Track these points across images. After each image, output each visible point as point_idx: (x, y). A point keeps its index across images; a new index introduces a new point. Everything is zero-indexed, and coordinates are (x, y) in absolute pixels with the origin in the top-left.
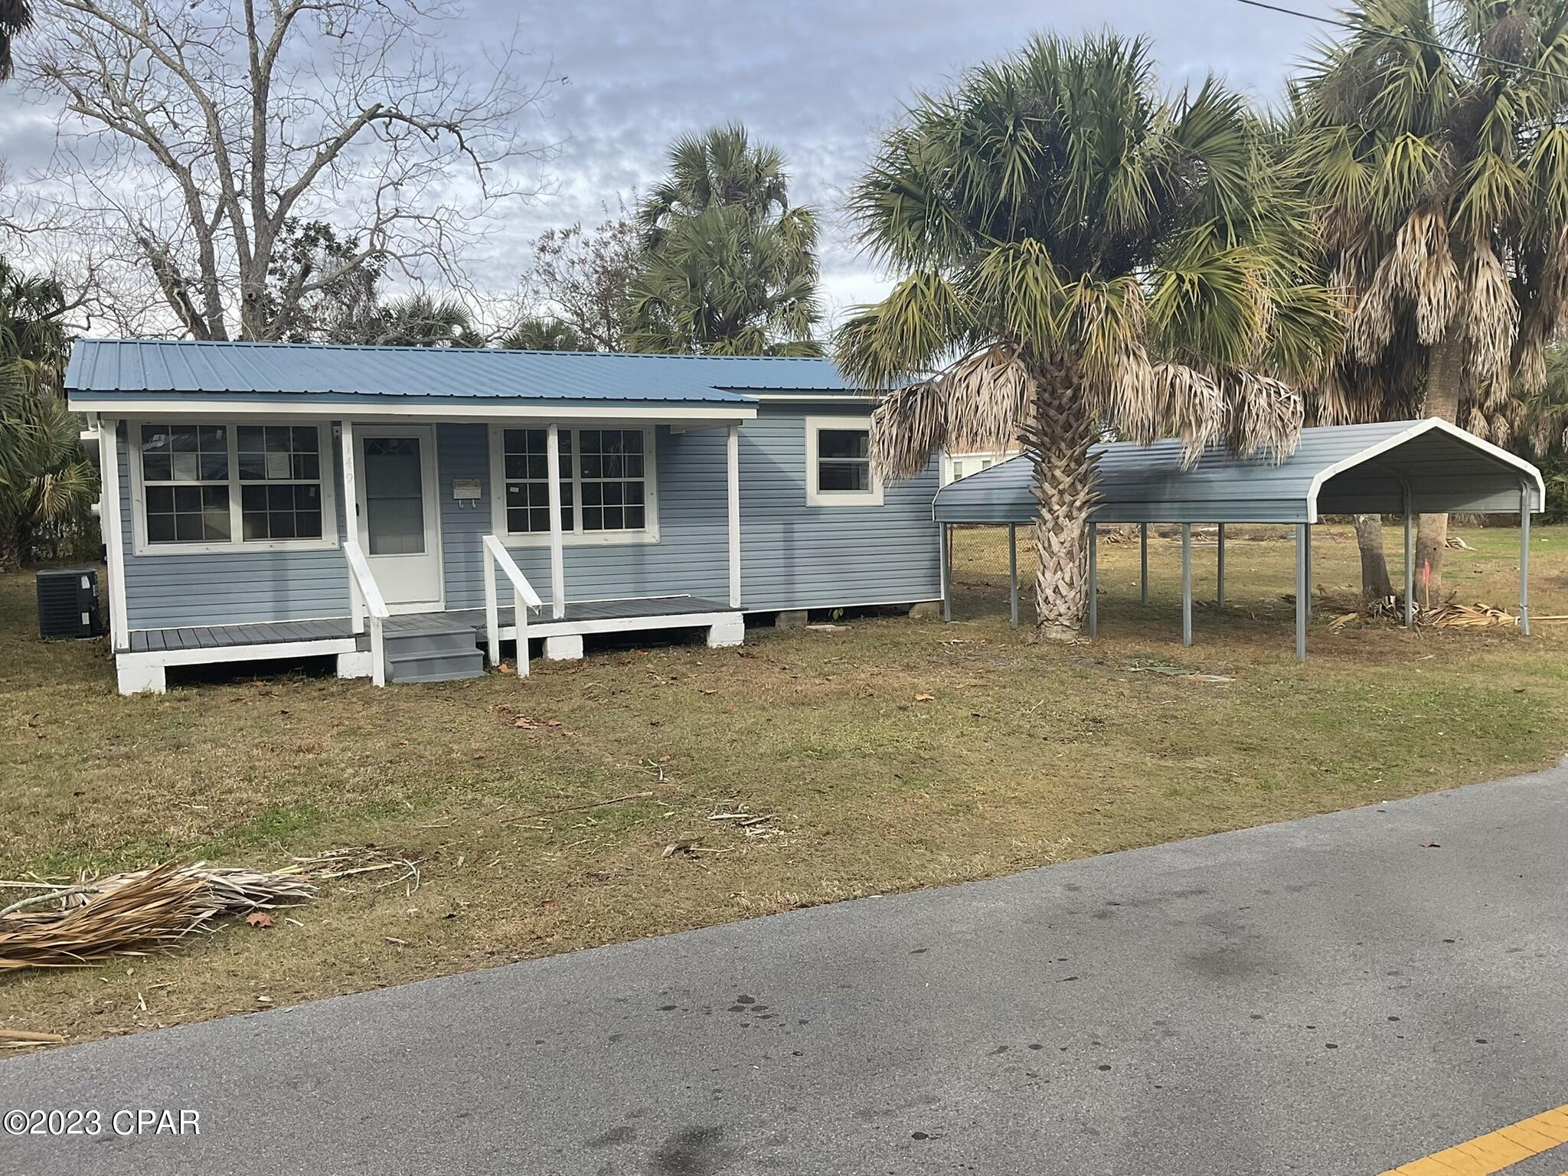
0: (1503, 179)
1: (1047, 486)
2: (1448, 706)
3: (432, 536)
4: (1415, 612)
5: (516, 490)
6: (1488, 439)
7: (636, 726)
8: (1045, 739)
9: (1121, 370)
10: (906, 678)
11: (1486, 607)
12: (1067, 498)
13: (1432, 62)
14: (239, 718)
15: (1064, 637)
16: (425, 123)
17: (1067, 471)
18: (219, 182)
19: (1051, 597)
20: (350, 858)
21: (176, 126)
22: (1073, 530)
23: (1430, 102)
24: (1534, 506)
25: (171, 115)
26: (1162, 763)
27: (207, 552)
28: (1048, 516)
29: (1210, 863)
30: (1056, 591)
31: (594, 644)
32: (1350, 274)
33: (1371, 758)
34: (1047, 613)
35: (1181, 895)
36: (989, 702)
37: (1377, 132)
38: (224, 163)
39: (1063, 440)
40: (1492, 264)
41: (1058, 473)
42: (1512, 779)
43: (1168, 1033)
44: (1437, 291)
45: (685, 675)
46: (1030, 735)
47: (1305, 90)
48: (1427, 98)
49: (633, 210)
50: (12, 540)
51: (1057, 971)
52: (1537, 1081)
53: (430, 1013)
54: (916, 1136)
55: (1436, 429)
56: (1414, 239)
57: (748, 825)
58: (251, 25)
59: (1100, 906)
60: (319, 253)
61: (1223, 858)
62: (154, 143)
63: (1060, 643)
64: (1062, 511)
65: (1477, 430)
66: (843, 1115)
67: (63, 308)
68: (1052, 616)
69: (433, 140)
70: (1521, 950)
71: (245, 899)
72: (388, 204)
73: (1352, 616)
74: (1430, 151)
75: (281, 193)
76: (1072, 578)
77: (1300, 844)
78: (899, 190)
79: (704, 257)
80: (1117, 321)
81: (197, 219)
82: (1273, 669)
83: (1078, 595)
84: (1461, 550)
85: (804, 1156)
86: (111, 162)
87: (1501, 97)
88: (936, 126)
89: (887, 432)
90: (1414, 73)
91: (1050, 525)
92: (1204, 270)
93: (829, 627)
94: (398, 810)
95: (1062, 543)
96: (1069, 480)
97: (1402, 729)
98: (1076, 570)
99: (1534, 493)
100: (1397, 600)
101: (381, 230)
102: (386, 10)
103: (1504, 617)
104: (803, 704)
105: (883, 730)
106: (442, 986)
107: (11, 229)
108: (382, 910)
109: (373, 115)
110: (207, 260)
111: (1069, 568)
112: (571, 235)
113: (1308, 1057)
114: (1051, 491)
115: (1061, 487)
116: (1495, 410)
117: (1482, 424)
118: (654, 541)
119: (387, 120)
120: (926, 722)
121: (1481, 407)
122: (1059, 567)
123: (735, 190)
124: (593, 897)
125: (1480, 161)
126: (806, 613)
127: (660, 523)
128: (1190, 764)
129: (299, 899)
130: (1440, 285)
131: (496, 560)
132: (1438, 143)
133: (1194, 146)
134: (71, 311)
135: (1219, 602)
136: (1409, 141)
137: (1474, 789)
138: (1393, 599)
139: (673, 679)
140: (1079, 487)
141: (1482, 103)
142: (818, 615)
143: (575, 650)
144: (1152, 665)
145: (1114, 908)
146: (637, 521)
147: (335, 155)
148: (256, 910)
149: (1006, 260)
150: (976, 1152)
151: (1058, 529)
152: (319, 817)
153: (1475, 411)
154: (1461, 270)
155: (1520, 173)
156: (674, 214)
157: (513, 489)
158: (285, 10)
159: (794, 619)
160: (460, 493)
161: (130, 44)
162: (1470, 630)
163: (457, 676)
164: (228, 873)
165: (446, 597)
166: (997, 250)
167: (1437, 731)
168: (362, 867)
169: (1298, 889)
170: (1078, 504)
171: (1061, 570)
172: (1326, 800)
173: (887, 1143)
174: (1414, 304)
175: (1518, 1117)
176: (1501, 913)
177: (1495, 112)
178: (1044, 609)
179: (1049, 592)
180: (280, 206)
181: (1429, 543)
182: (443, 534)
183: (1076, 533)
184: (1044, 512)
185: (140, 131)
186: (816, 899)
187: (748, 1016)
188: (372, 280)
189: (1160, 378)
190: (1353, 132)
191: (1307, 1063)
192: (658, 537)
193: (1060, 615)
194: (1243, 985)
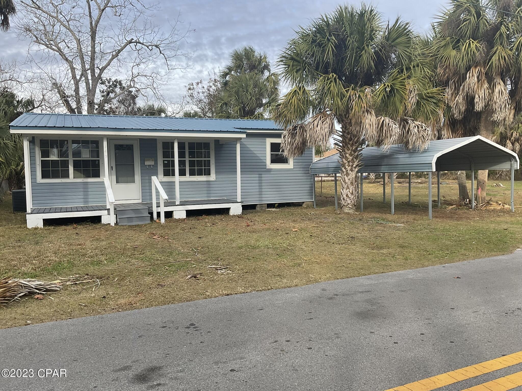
0: (503, 54)
1: (344, 160)
2: (478, 233)
3: (138, 177)
4: (475, 204)
5: (166, 162)
6: (513, 150)
7: (194, 238)
8: (333, 243)
9: (365, 118)
10: (292, 224)
11: (500, 203)
12: (351, 164)
13: (479, 15)
14: (62, 235)
15: (350, 211)
16: (148, 45)
17: (351, 155)
18: (81, 65)
19: (345, 198)
20: (79, 278)
21: (69, 48)
22: (352, 175)
23: (478, 29)
24: (515, 167)
25: (67, 44)
26: (372, 251)
27: (61, 182)
28: (344, 170)
29: (376, 282)
30: (347, 195)
31: (190, 213)
32: (452, 89)
33: (446, 250)
34: (344, 203)
35: (360, 292)
36: (318, 232)
37: (461, 40)
38: (82, 59)
39: (349, 144)
40: (501, 84)
41: (347, 155)
42: (495, 257)
43: (338, 337)
44: (481, 93)
45: (217, 223)
46: (328, 242)
47: (436, 26)
48: (478, 27)
49: (218, 74)
50: (15, 183)
51: (307, 316)
52: (468, 356)
53: (81, 327)
54: (231, 371)
55: (479, 139)
56: (473, 75)
57: (220, 269)
58: (90, 13)
59: (330, 296)
60: (118, 90)
61: (381, 281)
62: (61, 53)
63: (348, 214)
64: (349, 168)
65: (509, 147)
66: (209, 363)
67: (34, 108)
68: (346, 204)
69: (151, 50)
70: (478, 312)
71: (35, 290)
72: (135, 71)
73: (454, 206)
74: (478, 45)
75: (100, 68)
76: (352, 191)
77: (410, 277)
78: (292, 59)
79: (241, 89)
80: (362, 101)
81: (74, 77)
82: (419, 222)
83: (355, 197)
84: (501, 187)
85: (188, 376)
86: (47, 59)
87: (503, 26)
88: (304, 37)
89: (287, 141)
90: (472, 18)
91: (345, 173)
92: (393, 82)
93: (273, 209)
94: (101, 263)
95: (349, 179)
96: (351, 158)
97: (460, 241)
98: (354, 189)
99: (515, 162)
100: (469, 201)
101: (134, 80)
102: (134, 8)
103: (506, 206)
104: (254, 232)
105: (278, 240)
106: (89, 318)
107: (18, 82)
108: (84, 294)
109: (130, 42)
110: (77, 90)
111: (351, 188)
112: (199, 84)
113: (385, 346)
114: (345, 161)
115: (348, 160)
116: (515, 141)
117: (510, 145)
118: (213, 180)
119: (135, 44)
120: (294, 237)
121: (510, 140)
122: (348, 188)
123: (253, 67)
124: (157, 292)
125: (495, 49)
126: (266, 205)
127: (216, 174)
128: (381, 251)
129: (56, 291)
130: (483, 91)
131: (156, 186)
132: (481, 42)
133: (392, 42)
134: (36, 109)
135: (409, 202)
136: (471, 42)
137: (480, 260)
138: (468, 200)
139: (213, 224)
140: (355, 160)
141: (497, 28)
142: (270, 206)
143: (183, 215)
144: (378, 221)
145: (336, 296)
146: (208, 173)
147: (118, 56)
148: (39, 294)
149: (325, 81)
150: (250, 376)
151: (347, 174)
152: (73, 265)
153: (508, 141)
154: (490, 86)
155: (510, 52)
156: (232, 75)
157: (165, 162)
158: (102, 8)
159: (262, 207)
160: (147, 163)
161: (54, 21)
162: (494, 210)
163: (140, 223)
164: (30, 281)
165: (142, 198)
166: (322, 77)
167: (473, 242)
168: (82, 281)
169: (404, 291)
170: (354, 166)
171: (349, 188)
172: (426, 263)
173: (220, 373)
174: (473, 98)
175: (456, 368)
176: (475, 300)
177: (501, 31)
178: (343, 202)
179: (345, 196)
180: (100, 72)
181: (481, 181)
182: (141, 177)
183: (354, 176)
184: (343, 169)
185: (57, 49)
186: (232, 293)
187: (191, 330)
188: (135, 98)
189: (379, 121)
190: (452, 40)
191: (384, 349)
192: (215, 179)
193: (348, 204)
194: (371, 322)
